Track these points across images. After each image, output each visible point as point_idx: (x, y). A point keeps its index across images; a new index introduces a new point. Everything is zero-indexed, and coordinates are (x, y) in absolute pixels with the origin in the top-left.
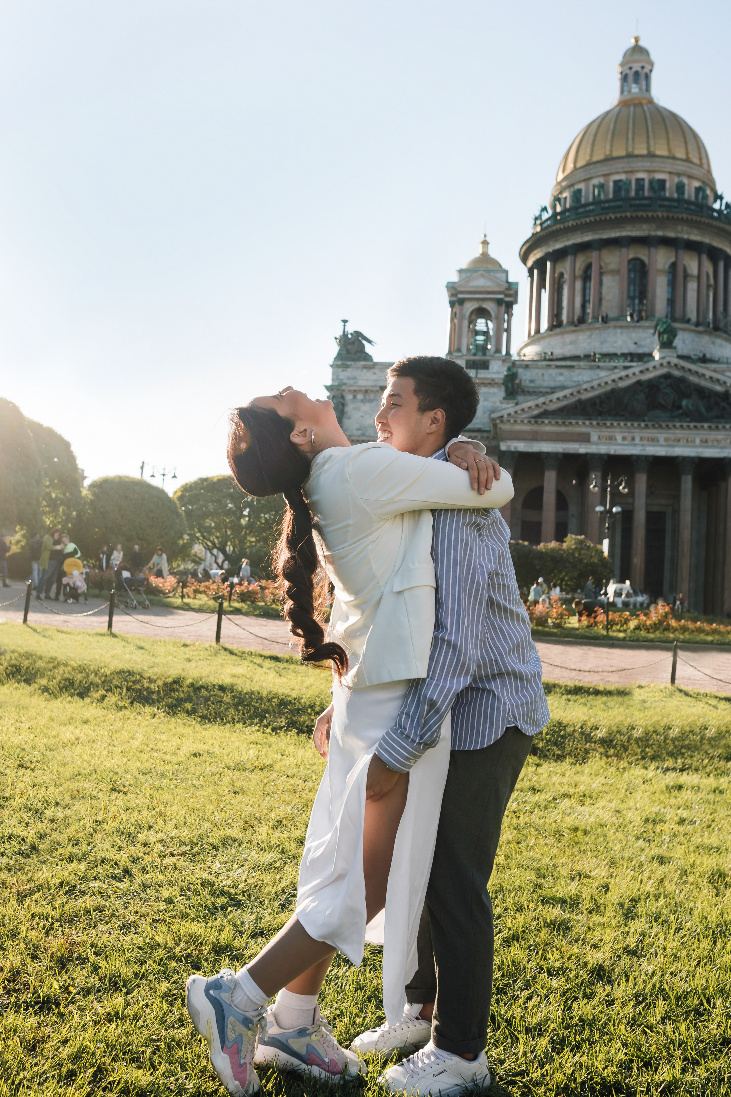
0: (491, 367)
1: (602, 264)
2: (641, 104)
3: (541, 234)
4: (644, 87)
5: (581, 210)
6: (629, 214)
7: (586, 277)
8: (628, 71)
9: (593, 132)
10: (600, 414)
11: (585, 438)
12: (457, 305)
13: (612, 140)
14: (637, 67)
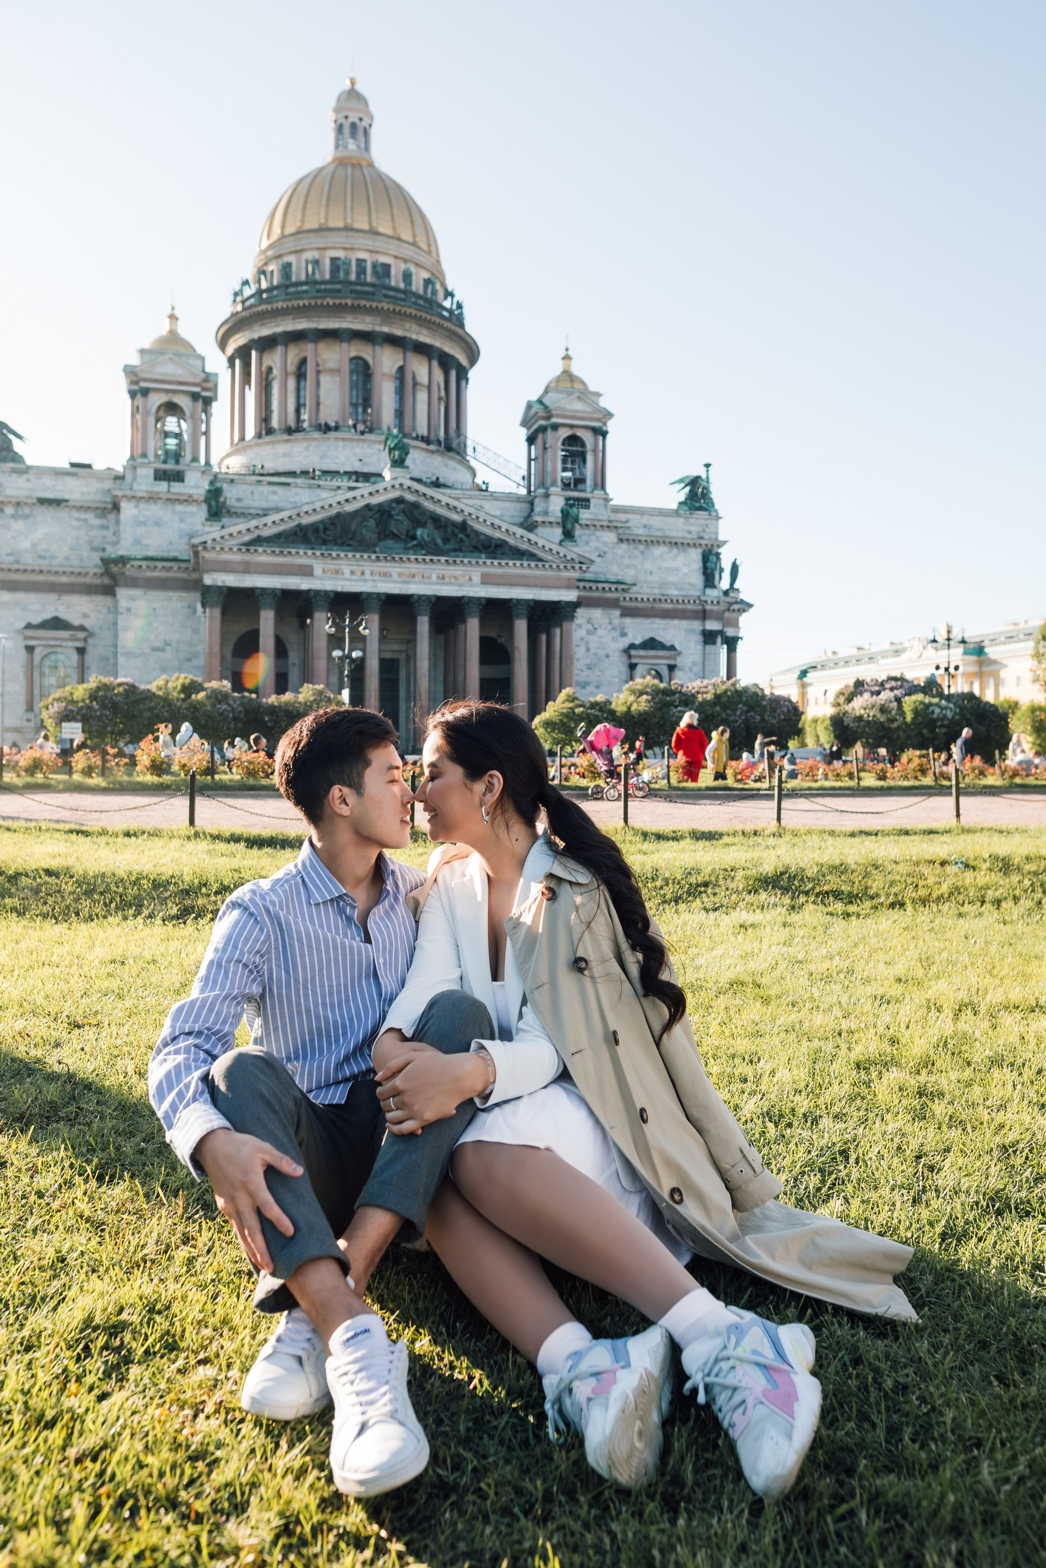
0: (186, 479)
1: (319, 360)
2: (360, 166)
3: (244, 314)
4: (363, 145)
5: (291, 290)
6: (349, 302)
7: (301, 376)
8: (343, 121)
9: (305, 191)
10: (325, 542)
11: (307, 572)
12: (139, 396)
13: (327, 206)
14: (353, 117)
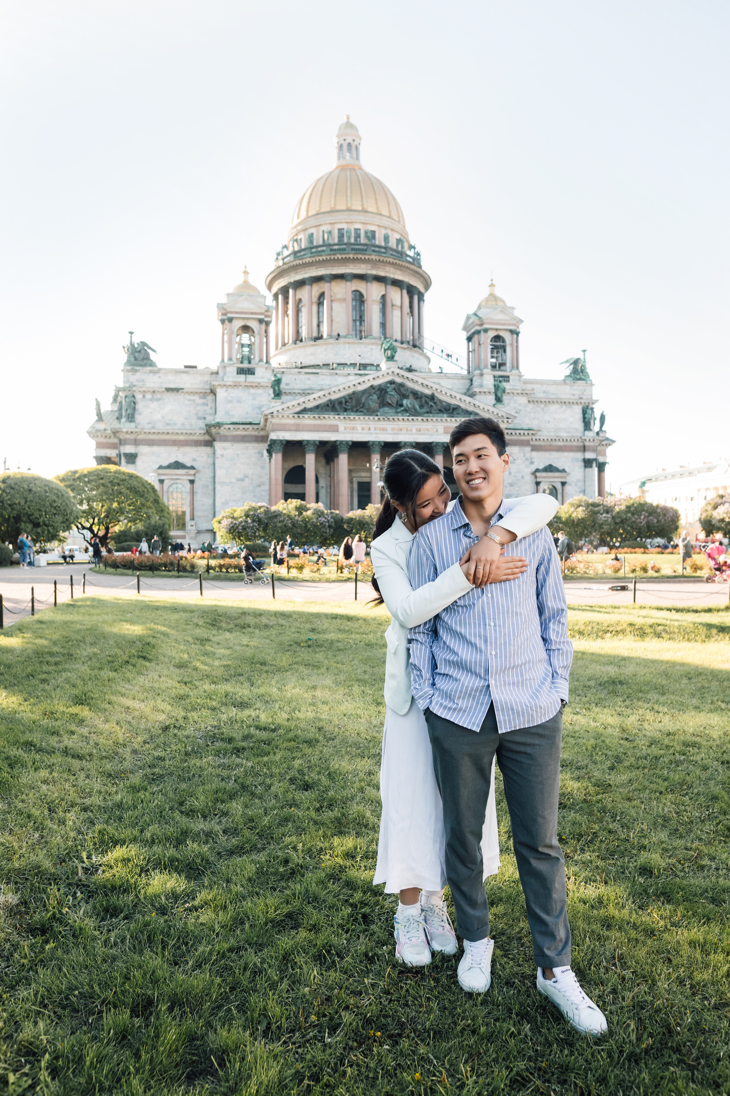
0: (256, 373)
1: (332, 294)
2: (354, 169)
3: (285, 267)
4: (355, 156)
5: (313, 250)
6: (351, 256)
7: (320, 304)
8: (343, 142)
9: (321, 188)
10: (346, 410)
11: (335, 429)
12: (226, 322)
13: (335, 196)
14: (349, 139)
